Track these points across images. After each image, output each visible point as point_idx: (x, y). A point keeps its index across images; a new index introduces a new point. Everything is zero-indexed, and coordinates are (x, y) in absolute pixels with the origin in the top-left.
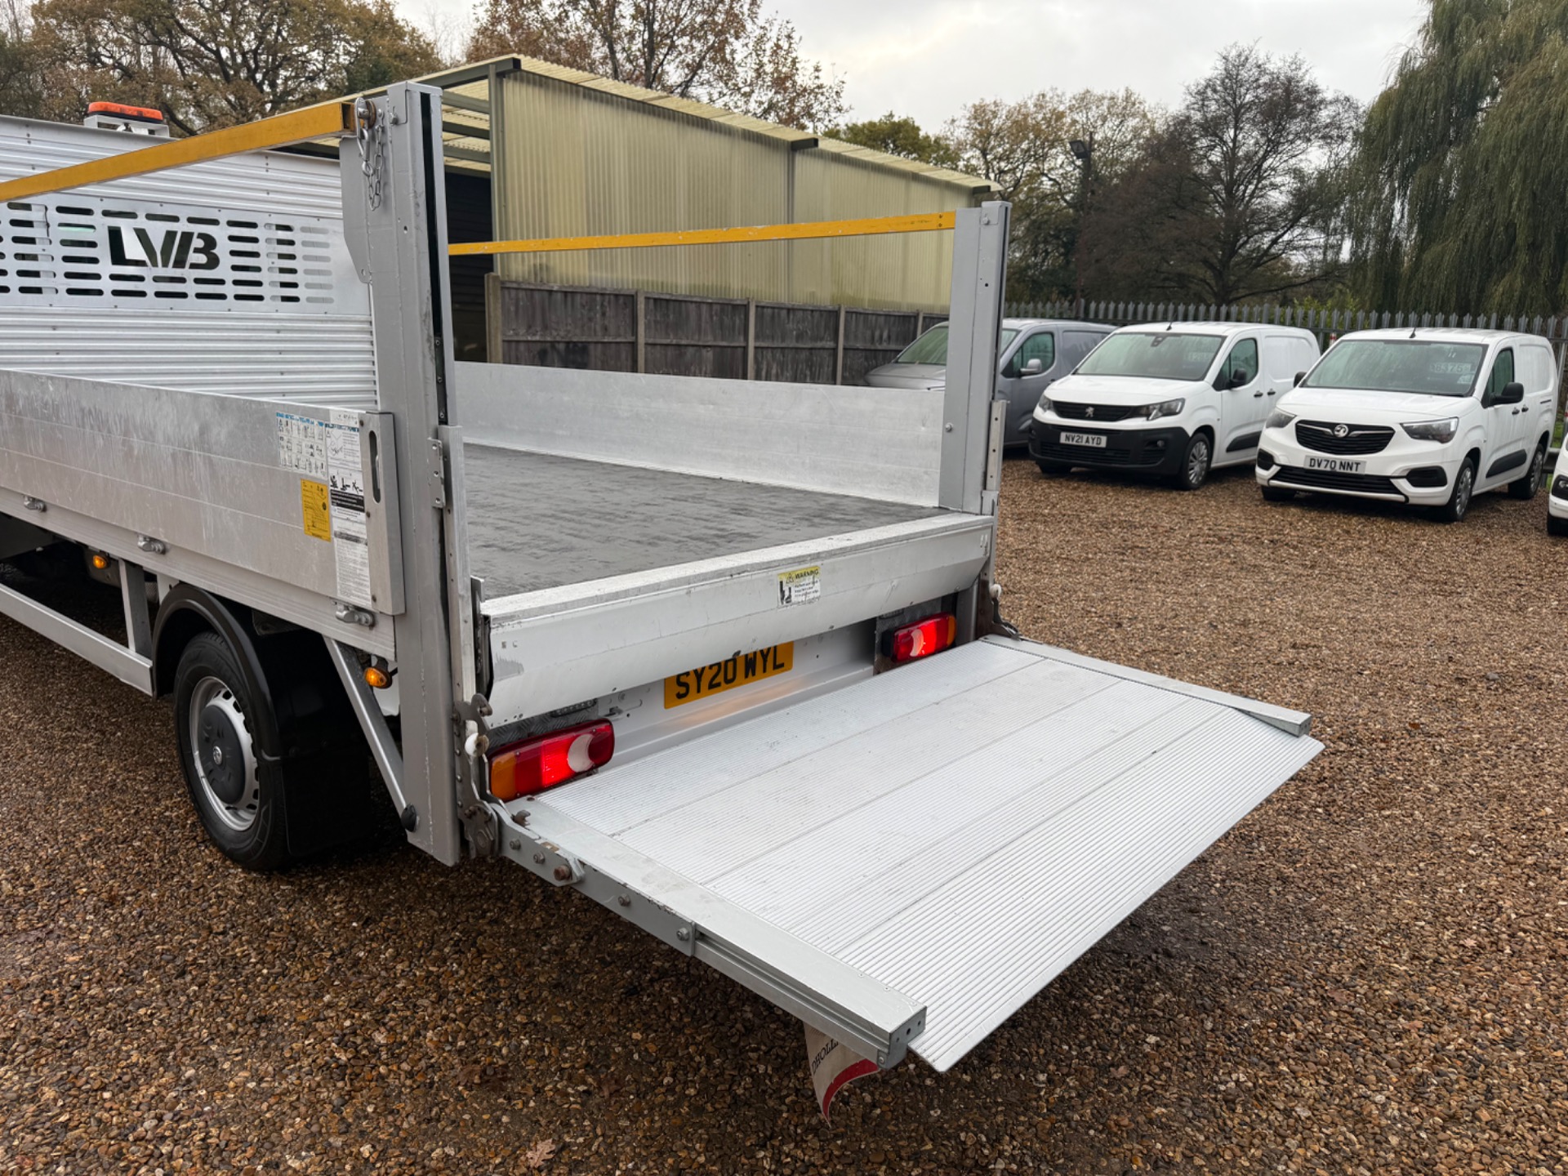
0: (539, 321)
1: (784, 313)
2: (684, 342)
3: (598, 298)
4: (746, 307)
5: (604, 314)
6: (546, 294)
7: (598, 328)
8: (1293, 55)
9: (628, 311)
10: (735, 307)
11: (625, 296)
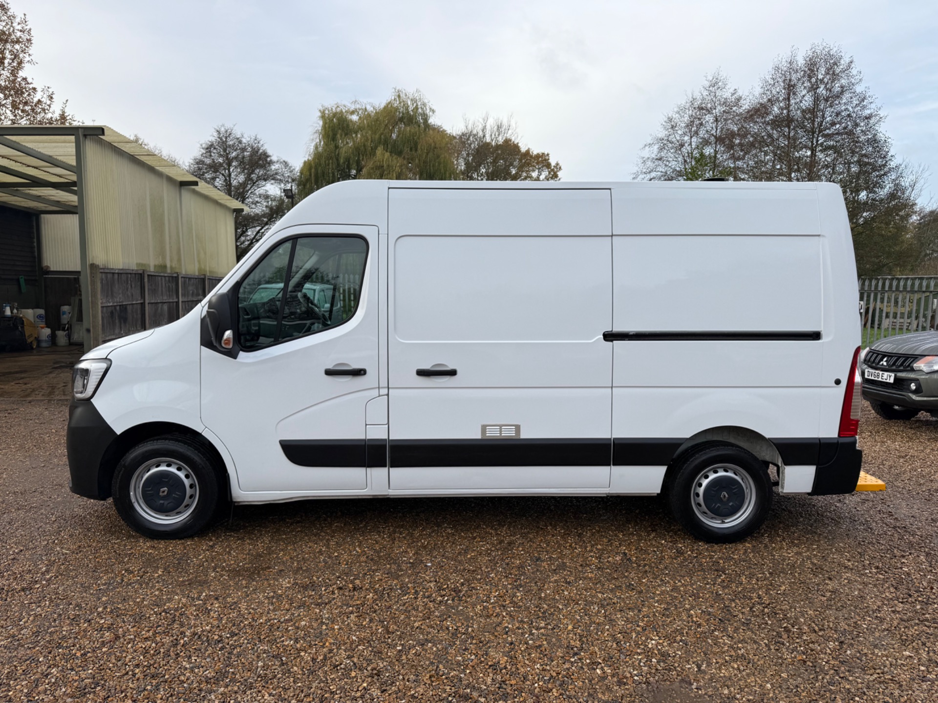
0: (110, 293)
1: (187, 280)
2: (159, 301)
3: (129, 276)
4: (177, 278)
5: (131, 286)
6: (111, 275)
7: (130, 294)
8: (254, 135)
9: (139, 283)
10: (172, 277)
11: (138, 274)
